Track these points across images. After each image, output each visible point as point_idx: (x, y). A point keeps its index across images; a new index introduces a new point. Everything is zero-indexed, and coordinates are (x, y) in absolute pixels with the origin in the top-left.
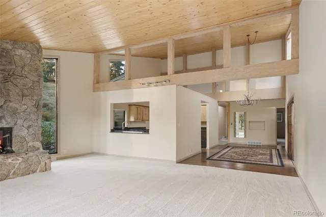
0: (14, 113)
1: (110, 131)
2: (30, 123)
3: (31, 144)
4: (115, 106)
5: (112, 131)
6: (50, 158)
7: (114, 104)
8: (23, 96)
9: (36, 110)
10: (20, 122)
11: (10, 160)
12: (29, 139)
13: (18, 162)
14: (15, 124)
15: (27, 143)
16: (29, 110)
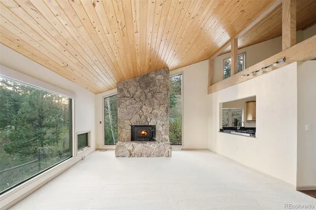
0: (156, 117)
1: (219, 130)
2: (163, 123)
3: (163, 137)
4: (225, 105)
5: (221, 131)
6: (171, 148)
7: (223, 103)
8: (160, 105)
9: (166, 114)
10: (159, 122)
11: (151, 146)
12: (163, 133)
13: (155, 147)
14: (157, 123)
15: (162, 136)
16: (162, 114)
